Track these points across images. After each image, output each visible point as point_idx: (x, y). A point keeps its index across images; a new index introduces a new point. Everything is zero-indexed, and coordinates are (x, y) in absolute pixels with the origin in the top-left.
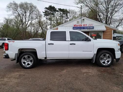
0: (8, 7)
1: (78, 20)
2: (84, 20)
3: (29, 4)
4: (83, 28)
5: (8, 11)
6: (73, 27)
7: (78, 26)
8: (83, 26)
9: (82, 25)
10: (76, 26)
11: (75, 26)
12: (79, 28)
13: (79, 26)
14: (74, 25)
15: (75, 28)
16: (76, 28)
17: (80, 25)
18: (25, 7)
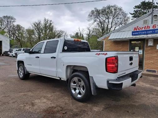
0: (89, 15)
1: (146, 19)
2: (157, 16)
3: (113, 7)
4: (151, 32)
5: (89, 20)
6: (133, 32)
7: (141, 30)
8: (151, 28)
9: (149, 27)
10: (138, 30)
11: (136, 30)
12: (143, 33)
13: (143, 29)
14: (135, 28)
15: (135, 33)
16: (137, 33)
17: (145, 27)
18: (107, 12)
